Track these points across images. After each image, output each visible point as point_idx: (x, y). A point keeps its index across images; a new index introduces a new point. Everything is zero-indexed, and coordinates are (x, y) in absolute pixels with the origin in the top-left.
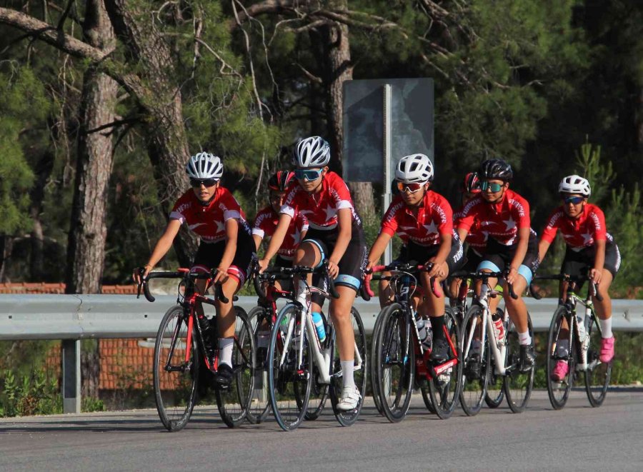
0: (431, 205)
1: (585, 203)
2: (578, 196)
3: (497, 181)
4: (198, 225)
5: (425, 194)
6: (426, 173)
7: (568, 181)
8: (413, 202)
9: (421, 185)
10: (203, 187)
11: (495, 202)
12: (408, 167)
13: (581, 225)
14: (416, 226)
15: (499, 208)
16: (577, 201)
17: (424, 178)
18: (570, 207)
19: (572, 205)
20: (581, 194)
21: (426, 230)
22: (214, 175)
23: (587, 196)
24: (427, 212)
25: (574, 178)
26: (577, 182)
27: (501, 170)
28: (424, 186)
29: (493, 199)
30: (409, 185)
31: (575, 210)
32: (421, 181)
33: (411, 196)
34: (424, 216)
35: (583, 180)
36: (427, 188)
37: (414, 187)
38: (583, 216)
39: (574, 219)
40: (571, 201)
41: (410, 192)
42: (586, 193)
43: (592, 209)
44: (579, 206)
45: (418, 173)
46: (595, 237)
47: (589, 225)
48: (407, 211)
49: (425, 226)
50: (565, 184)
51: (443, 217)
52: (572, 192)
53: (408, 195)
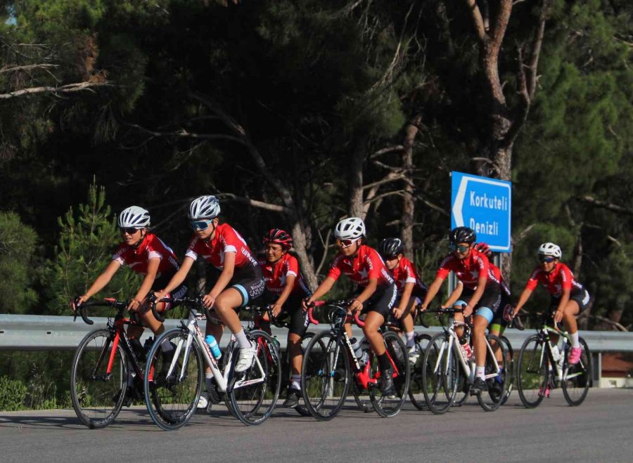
0: (364, 256)
1: (556, 263)
2: (551, 257)
3: (464, 244)
4: (135, 263)
5: (358, 247)
6: (357, 232)
7: (544, 247)
8: (348, 254)
9: (353, 241)
10: (127, 234)
11: (465, 258)
12: (343, 227)
13: (554, 278)
14: (353, 272)
15: (467, 263)
16: (549, 261)
17: (354, 236)
18: (544, 265)
19: (546, 263)
20: (553, 256)
21: (361, 276)
22: (135, 224)
23: (558, 258)
24: (360, 261)
25: (548, 244)
26: (550, 247)
27: (467, 236)
28: (357, 242)
29: (462, 257)
30: (343, 241)
31: (549, 267)
32: (353, 238)
33: (345, 250)
34: (358, 264)
35: (555, 246)
36: (359, 243)
37: (348, 243)
38: (556, 272)
39: (548, 273)
40: (545, 260)
41: (345, 246)
42: (556, 256)
43: (561, 268)
44: (551, 265)
45: (350, 232)
46: (562, 287)
47: (559, 278)
48: (345, 261)
49: (360, 272)
50: (541, 248)
51: (370, 265)
52: (546, 254)
53: (343, 249)
